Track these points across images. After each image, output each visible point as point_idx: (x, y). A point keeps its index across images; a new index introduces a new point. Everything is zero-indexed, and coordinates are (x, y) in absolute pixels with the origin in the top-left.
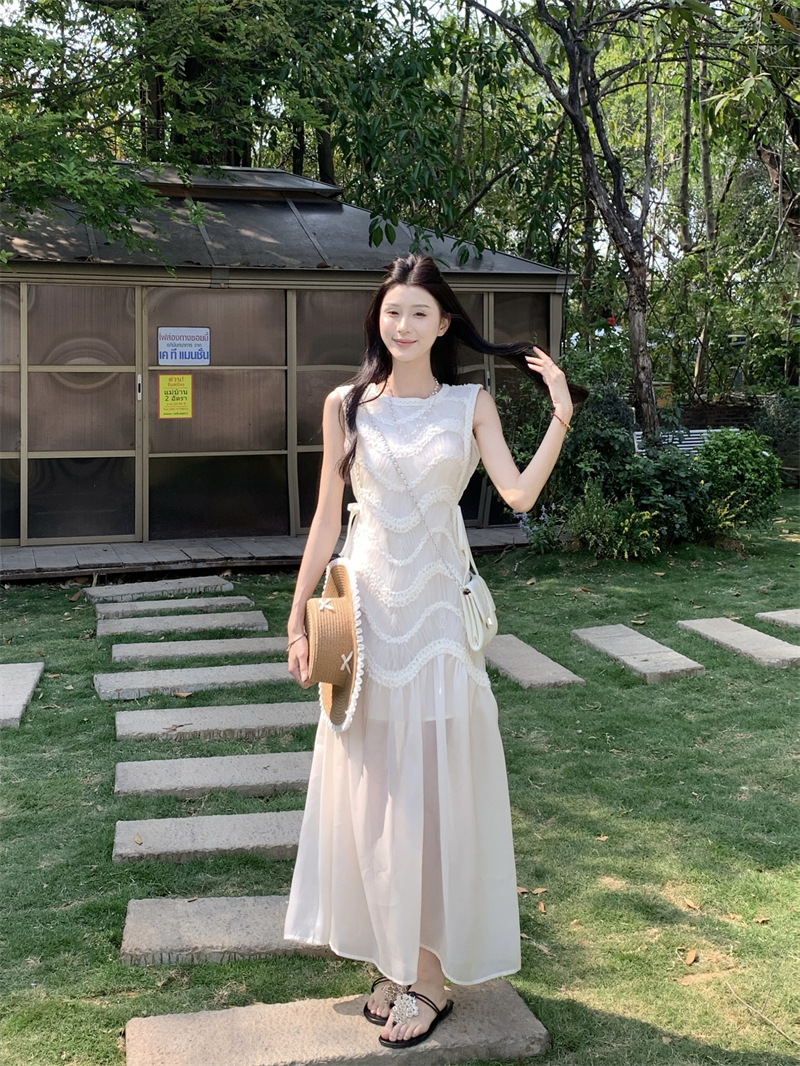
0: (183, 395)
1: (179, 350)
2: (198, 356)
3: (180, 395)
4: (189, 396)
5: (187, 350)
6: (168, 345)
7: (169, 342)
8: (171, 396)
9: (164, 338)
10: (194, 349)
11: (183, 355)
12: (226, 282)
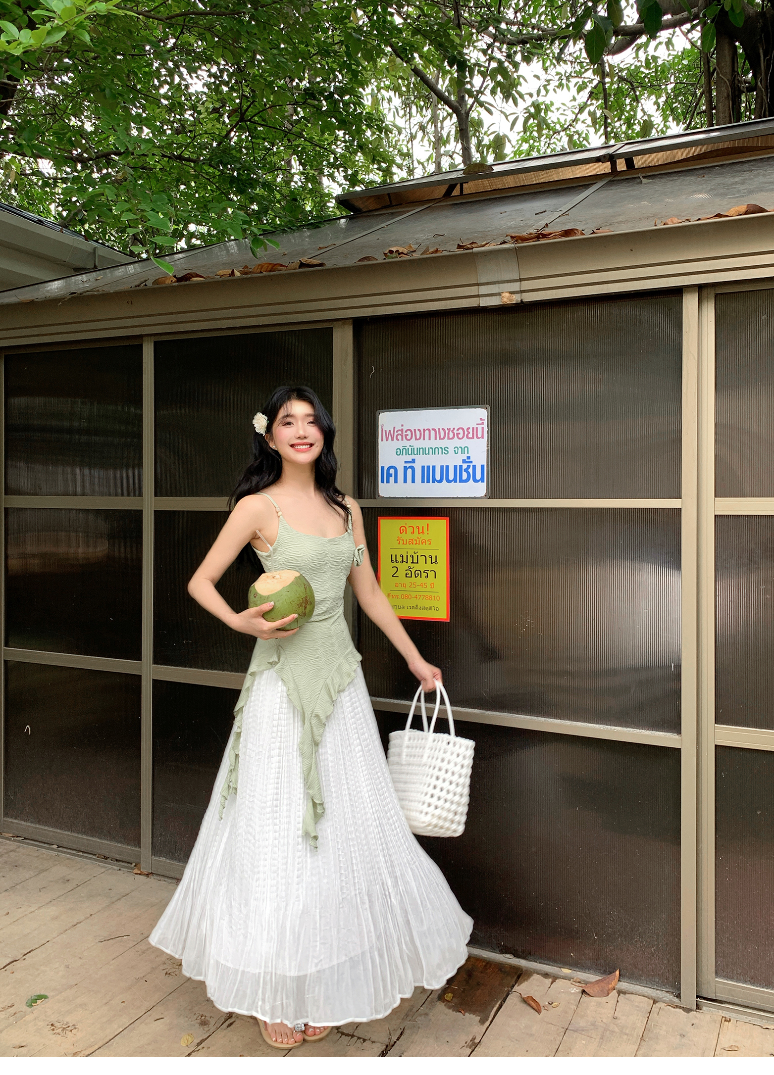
0: (429, 566)
1: (421, 461)
2: (462, 474)
3: (421, 566)
4: (442, 568)
5: (437, 461)
6: (399, 452)
7: (400, 444)
8: (403, 567)
9: (391, 436)
10: (454, 460)
11: (428, 475)
12: (516, 287)
